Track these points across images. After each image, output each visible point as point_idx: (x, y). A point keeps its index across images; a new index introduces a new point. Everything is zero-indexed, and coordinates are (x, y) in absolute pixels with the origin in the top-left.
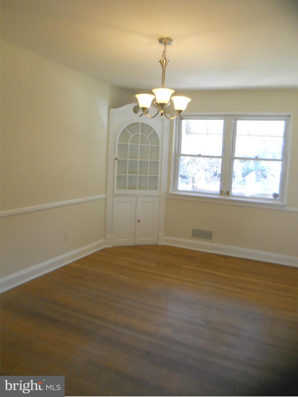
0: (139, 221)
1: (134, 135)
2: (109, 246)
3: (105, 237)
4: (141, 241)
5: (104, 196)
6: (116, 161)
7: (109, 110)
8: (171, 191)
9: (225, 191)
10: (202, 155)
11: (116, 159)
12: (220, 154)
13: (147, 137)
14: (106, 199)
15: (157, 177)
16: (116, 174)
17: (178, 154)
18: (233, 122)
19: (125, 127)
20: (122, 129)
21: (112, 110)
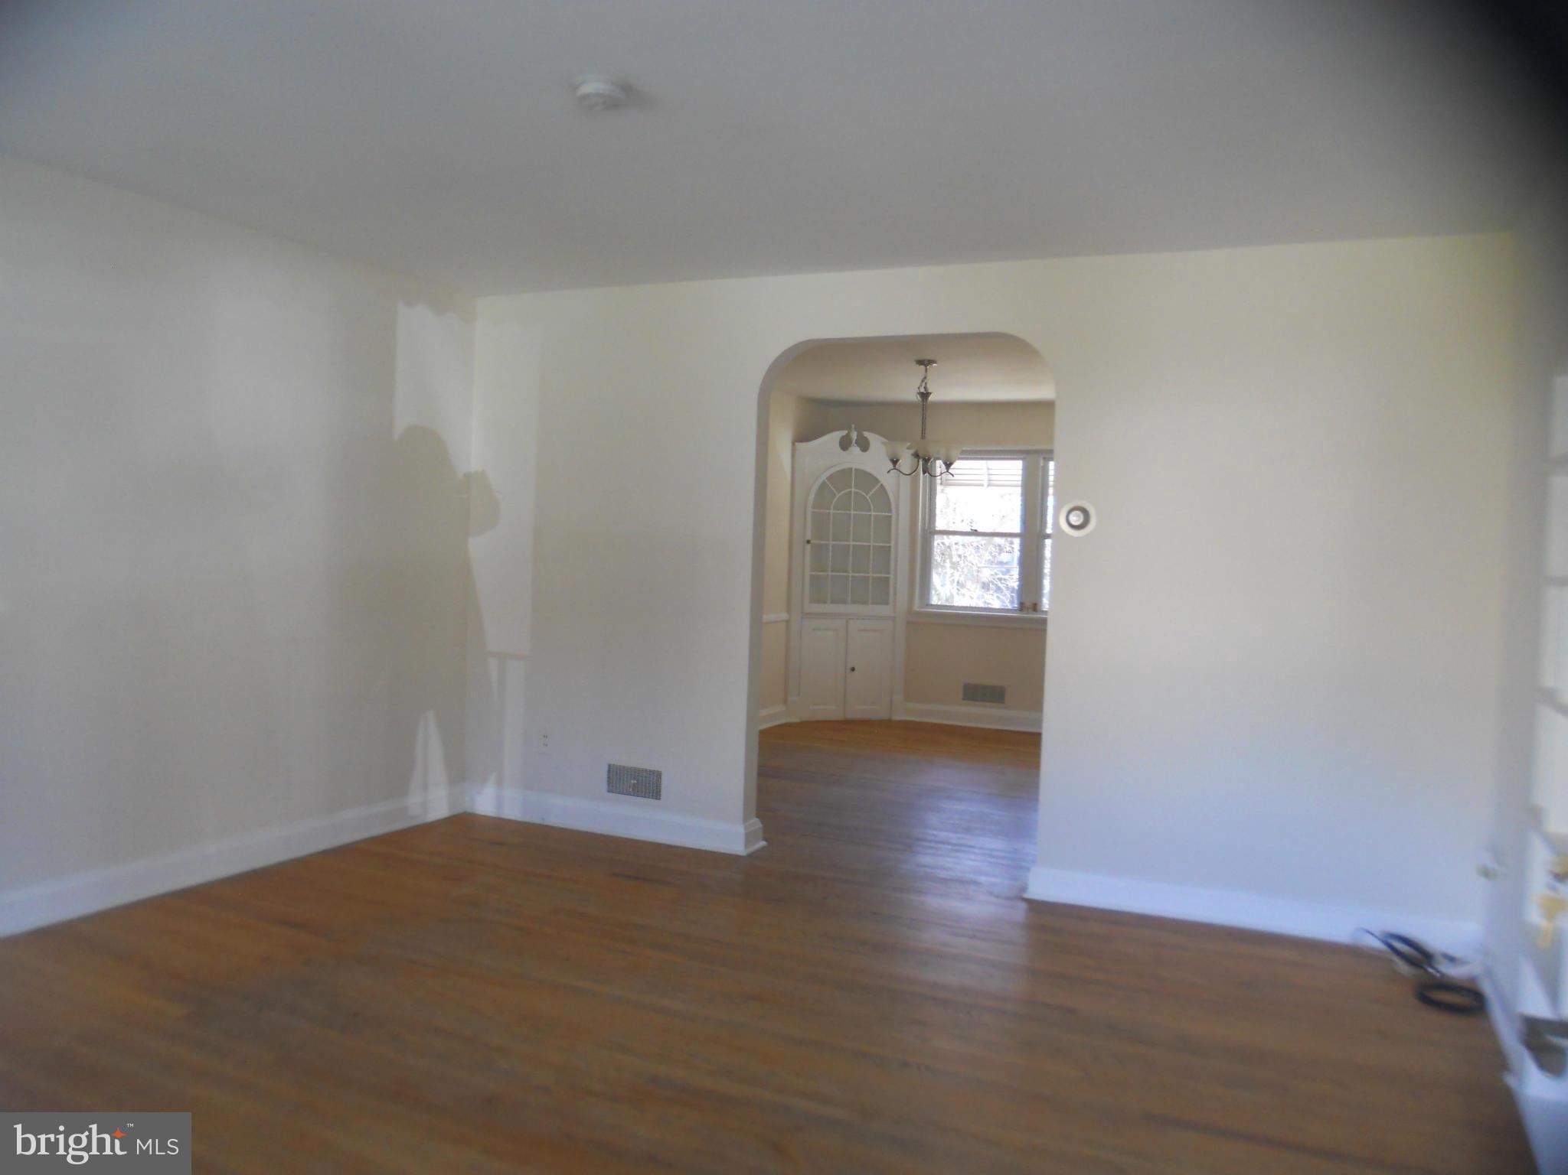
0: (853, 669)
1: (840, 494)
2: (795, 719)
3: (785, 702)
4: (859, 710)
5: (784, 616)
6: (808, 547)
7: (793, 444)
8: (916, 607)
9: (1028, 603)
10: (980, 530)
11: (808, 542)
12: (1016, 528)
13: (868, 497)
14: (787, 622)
15: (887, 579)
16: (808, 573)
17: (930, 532)
18: (1042, 464)
19: (824, 477)
20: (820, 481)
21: (801, 446)
